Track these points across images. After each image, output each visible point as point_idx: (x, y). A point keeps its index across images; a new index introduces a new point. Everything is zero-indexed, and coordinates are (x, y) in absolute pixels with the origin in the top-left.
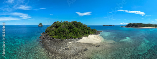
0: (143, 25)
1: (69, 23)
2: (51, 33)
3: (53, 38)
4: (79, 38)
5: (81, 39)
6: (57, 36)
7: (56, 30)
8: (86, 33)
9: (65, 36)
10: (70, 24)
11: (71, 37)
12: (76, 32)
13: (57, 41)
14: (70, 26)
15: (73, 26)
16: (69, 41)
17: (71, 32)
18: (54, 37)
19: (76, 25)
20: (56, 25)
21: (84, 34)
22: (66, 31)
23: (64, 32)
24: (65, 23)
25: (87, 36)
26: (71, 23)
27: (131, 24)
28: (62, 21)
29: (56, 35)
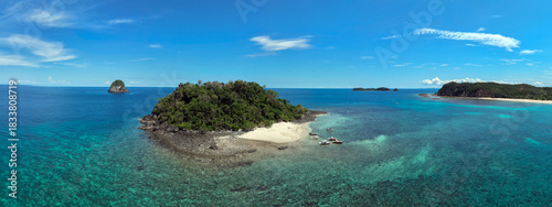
0: (498, 90)
1: (221, 87)
2: (172, 117)
3: (180, 129)
4: (245, 130)
5: (250, 133)
6: (190, 124)
7: (187, 108)
8: (267, 117)
9: (209, 124)
10: (226, 88)
11: (225, 127)
12: (238, 115)
13: (191, 135)
14: (222, 97)
15: (233, 95)
16: (220, 135)
17: (227, 113)
18: (182, 125)
19: (244, 91)
20: (184, 93)
21: (260, 120)
22: (213, 110)
23: (207, 112)
24: (209, 87)
25: (268, 125)
26: (227, 86)
27: (453, 84)
28: (200, 82)
29: (186, 120)
